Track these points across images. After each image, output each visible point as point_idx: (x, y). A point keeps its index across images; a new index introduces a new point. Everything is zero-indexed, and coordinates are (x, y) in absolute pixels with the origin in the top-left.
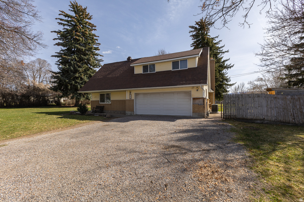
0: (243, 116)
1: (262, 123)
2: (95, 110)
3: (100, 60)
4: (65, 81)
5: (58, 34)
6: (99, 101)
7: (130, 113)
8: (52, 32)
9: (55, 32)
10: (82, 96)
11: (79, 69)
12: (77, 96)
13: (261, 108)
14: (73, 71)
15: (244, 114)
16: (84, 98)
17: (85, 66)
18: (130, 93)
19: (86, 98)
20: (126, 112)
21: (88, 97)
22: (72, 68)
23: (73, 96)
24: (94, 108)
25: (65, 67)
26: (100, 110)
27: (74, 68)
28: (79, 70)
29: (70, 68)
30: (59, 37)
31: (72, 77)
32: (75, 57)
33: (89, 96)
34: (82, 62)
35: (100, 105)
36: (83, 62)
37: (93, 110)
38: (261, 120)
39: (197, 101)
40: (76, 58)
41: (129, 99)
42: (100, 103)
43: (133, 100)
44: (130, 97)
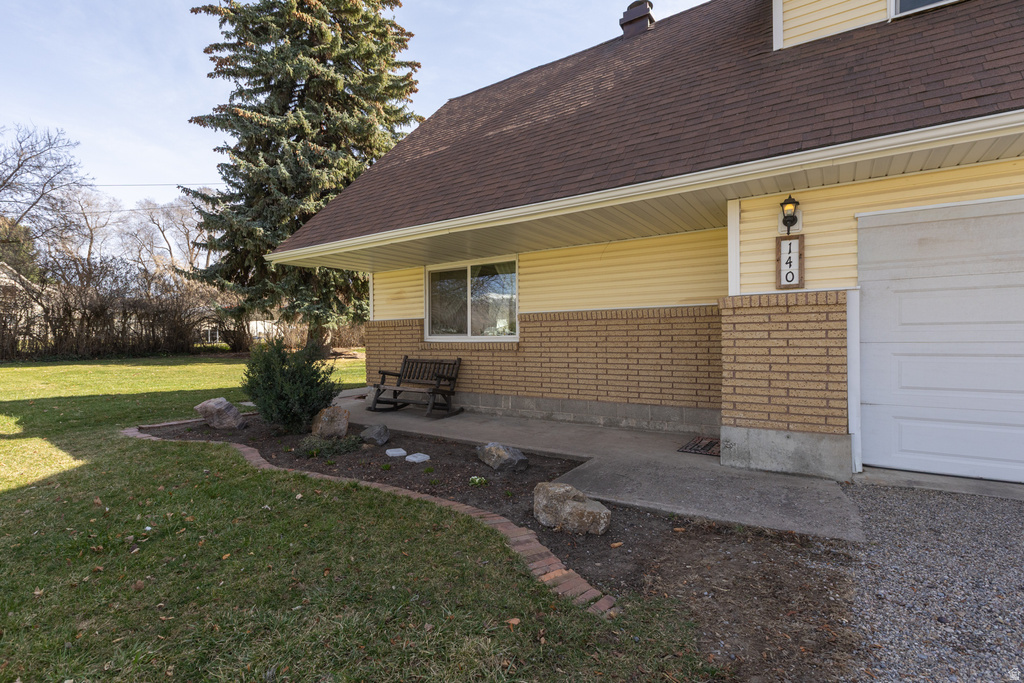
2: (396, 394)
4: (251, 234)
5: (223, 21)
6: (421, 321)
7: (788, 444)
8: (195, 11)
9: (211, 9)
10: (335, 307)
11: (316, 173)
12: (308, 309)
14: (291, 184)
16: (344, 318)
17: (347, 164)
18: (790, 221)
19: (356, 314)
21: (362, 310)
22: (284, 171)
23: (293, 307)
24: (384, 374)
25: (251, 165)
26: (434, 393)
27: (297, 169)
28: (317, 179)
29: (275, 172)
30: (228, 36)
31: (284, 217)
32: (298, 117)
33: (365, 307)
34: (334, 146)
35: (427, 356)
36: (339, 148)
37: (379, 392)
40: (307, 124)
41: (772, 290)
42: (429, 338)
43: (833, 305)
44: (778, 272)
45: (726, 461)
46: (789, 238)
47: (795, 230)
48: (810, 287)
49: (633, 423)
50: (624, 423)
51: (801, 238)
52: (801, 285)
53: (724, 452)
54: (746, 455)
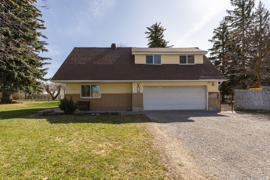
0: (249, 107)
1: (261, 112)
3: (43, 42)
6: (80, 94)
7: (139, 109)
13: (260, 101)
15: (250, 106)
18: (138, 85)
20: (133, 108)
38: (260, 110)
39: (212, 96)
41: (137, 92)
42: (81, 97)
43: (142, 94)
44: (137, 91)
45: (133, 111)
46: (138, 87)
47: (139, 86)
48: (140, 92)
49: (119, 109)
50: (118, 109)
51: (139, 87)
52: (139, 92)
53: (133, 110)
54: (135, 110)
